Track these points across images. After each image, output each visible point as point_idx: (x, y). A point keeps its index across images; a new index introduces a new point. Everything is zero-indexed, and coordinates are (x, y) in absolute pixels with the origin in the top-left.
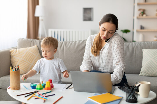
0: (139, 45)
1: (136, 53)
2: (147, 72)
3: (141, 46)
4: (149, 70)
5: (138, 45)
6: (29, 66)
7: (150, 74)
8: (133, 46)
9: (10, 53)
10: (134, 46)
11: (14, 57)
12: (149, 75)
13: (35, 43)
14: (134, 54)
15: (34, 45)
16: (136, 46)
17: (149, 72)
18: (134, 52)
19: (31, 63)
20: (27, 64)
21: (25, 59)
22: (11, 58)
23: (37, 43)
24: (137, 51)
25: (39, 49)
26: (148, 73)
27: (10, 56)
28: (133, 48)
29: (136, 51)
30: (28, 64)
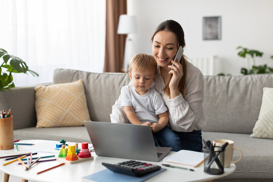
0: (258, 81)
1: (251, 95)
2: (264, 131)
3: (262, 82)
4: (268, 126)
5: (256, 81)
6: (62, 114)
7: (270, 134)
8: (248, 82)
9: (35, 92)
10: (250, 83)
11: (41, 98)
12: (267, 136)
13: (80, 76)
14: (248, 97)
15: (77, 79)
16: (253, 82)
17: (268, 129)
18: (249, 94)
19: (66, 109)
20: (58, 110)
21: (56, 102)
22: (35, 99)
23: (83, 77)
24: (253, 92)
25: (84, 87)
26: (267, 131)
27: (35, 96)
28: (247, 87)
29: (251, 91)
30: (60, 111)
